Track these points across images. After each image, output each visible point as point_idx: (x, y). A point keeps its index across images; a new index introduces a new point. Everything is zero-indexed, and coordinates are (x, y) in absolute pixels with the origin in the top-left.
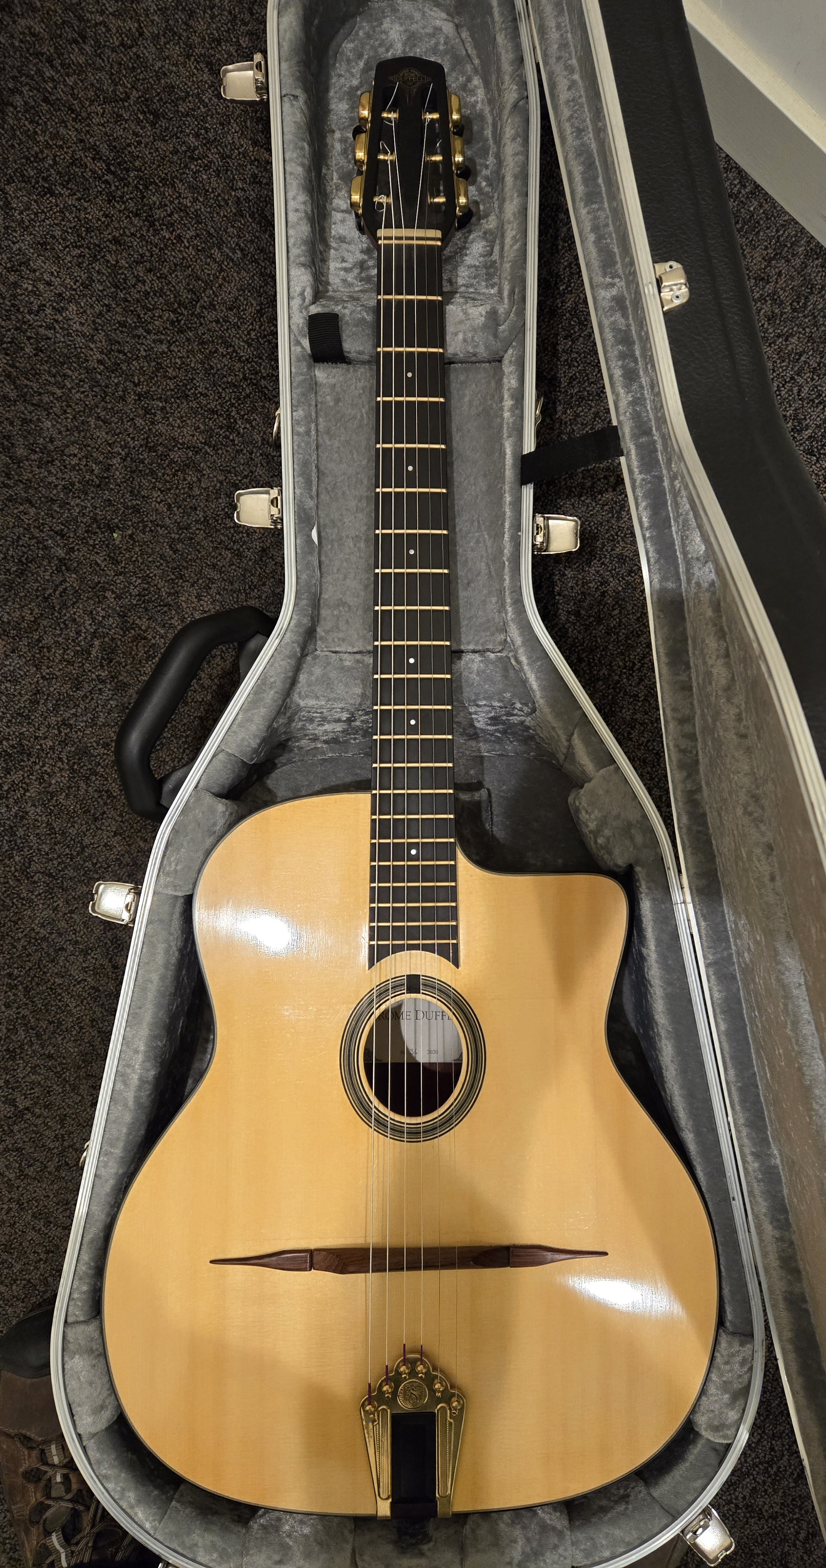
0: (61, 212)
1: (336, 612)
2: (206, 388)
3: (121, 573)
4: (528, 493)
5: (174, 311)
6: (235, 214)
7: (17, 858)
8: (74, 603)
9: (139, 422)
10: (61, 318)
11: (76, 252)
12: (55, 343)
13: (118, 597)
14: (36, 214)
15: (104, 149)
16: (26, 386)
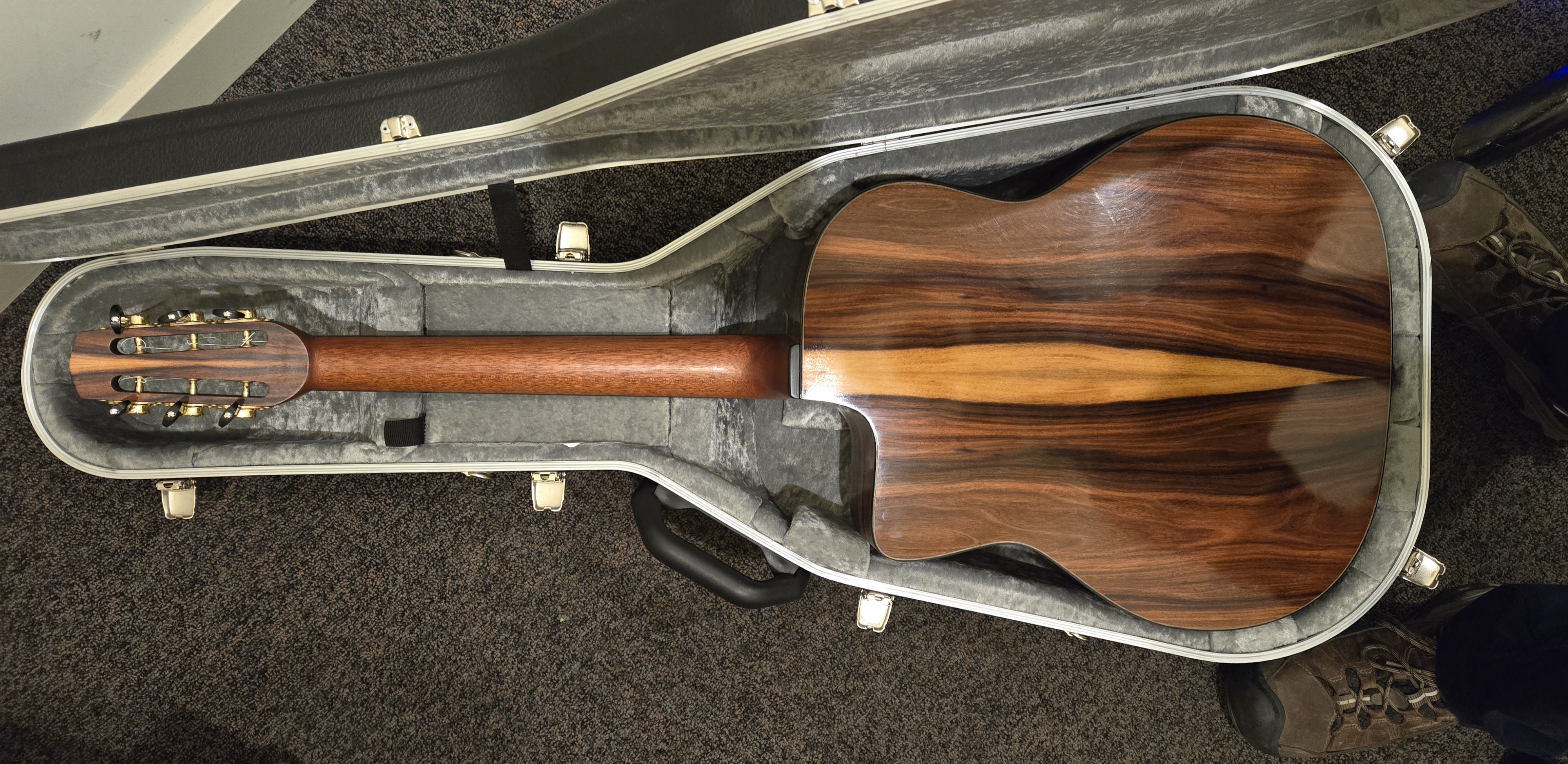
0: (280, 663)
1: (636, 429)
2: (436, 542)
3: (594, 615)
4: (538, 265)
5: (368, 568)
6: (283, 515)
7: (834, 703)
8: (619, 654)
9: (464, 599)
10: (373, 665)
11: (315, 651)
12: (395, 670)
13: (615, 618)
14: (282, 685)
15: (224, 627)
16: (432, 694)
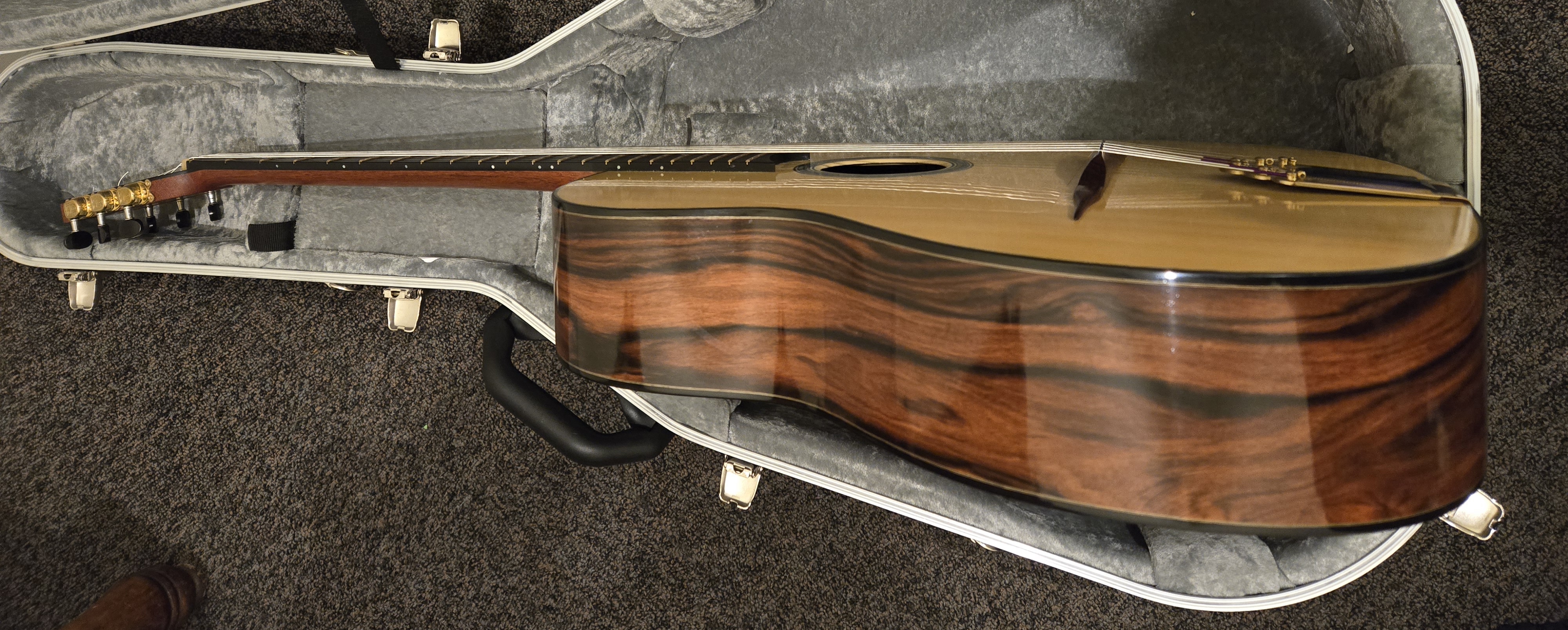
0: (194, 460)
1: (501, 246)
2: (342, 347)
3: (489, 445)
4: (409, 64)
5: (278, 369)
6: (208, 308)
8: (512, 491)
9: (364, 412)
10: (276, 472)
11: (225, 451)
12: (295, 480)
13: (510, 449)
14: (194, 483)
15: (149, 417)
16: (327, 511)
